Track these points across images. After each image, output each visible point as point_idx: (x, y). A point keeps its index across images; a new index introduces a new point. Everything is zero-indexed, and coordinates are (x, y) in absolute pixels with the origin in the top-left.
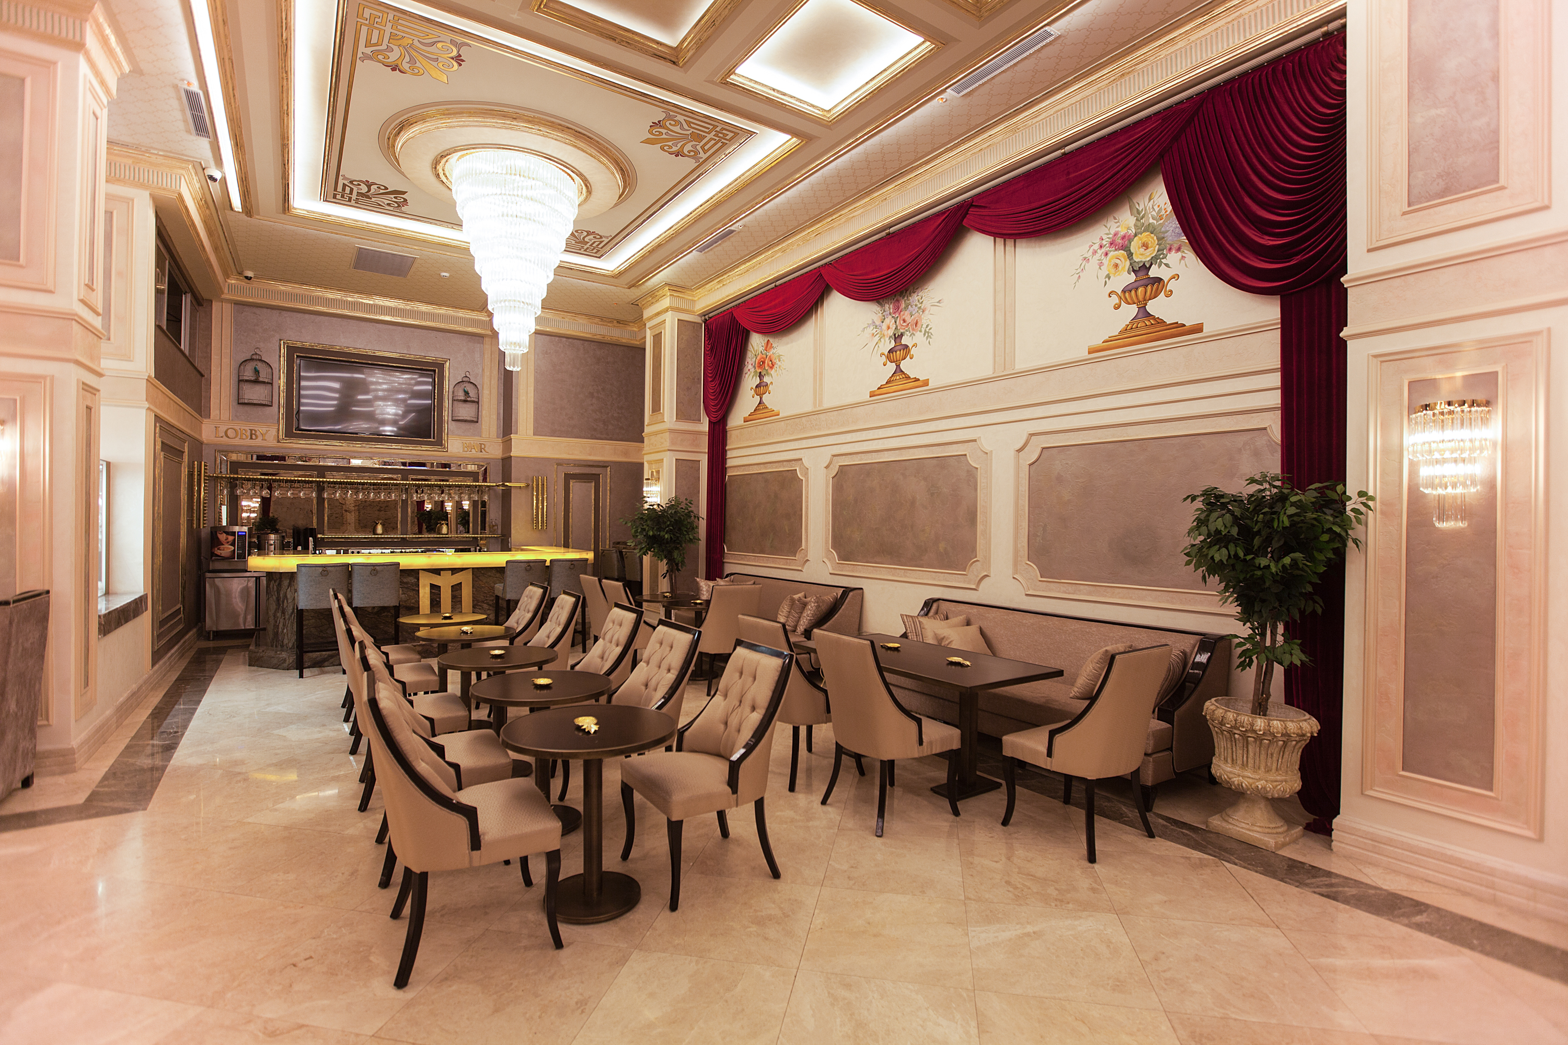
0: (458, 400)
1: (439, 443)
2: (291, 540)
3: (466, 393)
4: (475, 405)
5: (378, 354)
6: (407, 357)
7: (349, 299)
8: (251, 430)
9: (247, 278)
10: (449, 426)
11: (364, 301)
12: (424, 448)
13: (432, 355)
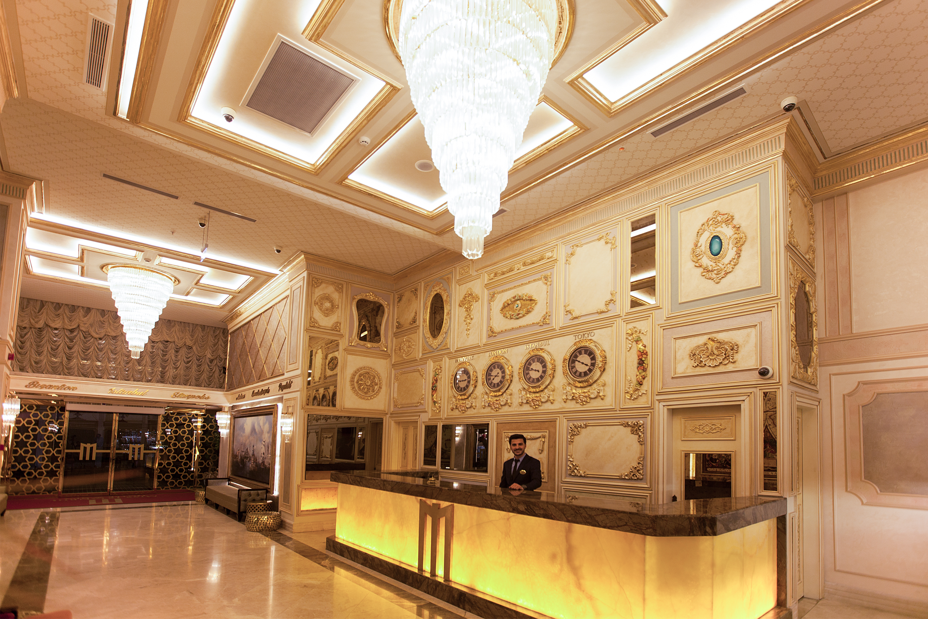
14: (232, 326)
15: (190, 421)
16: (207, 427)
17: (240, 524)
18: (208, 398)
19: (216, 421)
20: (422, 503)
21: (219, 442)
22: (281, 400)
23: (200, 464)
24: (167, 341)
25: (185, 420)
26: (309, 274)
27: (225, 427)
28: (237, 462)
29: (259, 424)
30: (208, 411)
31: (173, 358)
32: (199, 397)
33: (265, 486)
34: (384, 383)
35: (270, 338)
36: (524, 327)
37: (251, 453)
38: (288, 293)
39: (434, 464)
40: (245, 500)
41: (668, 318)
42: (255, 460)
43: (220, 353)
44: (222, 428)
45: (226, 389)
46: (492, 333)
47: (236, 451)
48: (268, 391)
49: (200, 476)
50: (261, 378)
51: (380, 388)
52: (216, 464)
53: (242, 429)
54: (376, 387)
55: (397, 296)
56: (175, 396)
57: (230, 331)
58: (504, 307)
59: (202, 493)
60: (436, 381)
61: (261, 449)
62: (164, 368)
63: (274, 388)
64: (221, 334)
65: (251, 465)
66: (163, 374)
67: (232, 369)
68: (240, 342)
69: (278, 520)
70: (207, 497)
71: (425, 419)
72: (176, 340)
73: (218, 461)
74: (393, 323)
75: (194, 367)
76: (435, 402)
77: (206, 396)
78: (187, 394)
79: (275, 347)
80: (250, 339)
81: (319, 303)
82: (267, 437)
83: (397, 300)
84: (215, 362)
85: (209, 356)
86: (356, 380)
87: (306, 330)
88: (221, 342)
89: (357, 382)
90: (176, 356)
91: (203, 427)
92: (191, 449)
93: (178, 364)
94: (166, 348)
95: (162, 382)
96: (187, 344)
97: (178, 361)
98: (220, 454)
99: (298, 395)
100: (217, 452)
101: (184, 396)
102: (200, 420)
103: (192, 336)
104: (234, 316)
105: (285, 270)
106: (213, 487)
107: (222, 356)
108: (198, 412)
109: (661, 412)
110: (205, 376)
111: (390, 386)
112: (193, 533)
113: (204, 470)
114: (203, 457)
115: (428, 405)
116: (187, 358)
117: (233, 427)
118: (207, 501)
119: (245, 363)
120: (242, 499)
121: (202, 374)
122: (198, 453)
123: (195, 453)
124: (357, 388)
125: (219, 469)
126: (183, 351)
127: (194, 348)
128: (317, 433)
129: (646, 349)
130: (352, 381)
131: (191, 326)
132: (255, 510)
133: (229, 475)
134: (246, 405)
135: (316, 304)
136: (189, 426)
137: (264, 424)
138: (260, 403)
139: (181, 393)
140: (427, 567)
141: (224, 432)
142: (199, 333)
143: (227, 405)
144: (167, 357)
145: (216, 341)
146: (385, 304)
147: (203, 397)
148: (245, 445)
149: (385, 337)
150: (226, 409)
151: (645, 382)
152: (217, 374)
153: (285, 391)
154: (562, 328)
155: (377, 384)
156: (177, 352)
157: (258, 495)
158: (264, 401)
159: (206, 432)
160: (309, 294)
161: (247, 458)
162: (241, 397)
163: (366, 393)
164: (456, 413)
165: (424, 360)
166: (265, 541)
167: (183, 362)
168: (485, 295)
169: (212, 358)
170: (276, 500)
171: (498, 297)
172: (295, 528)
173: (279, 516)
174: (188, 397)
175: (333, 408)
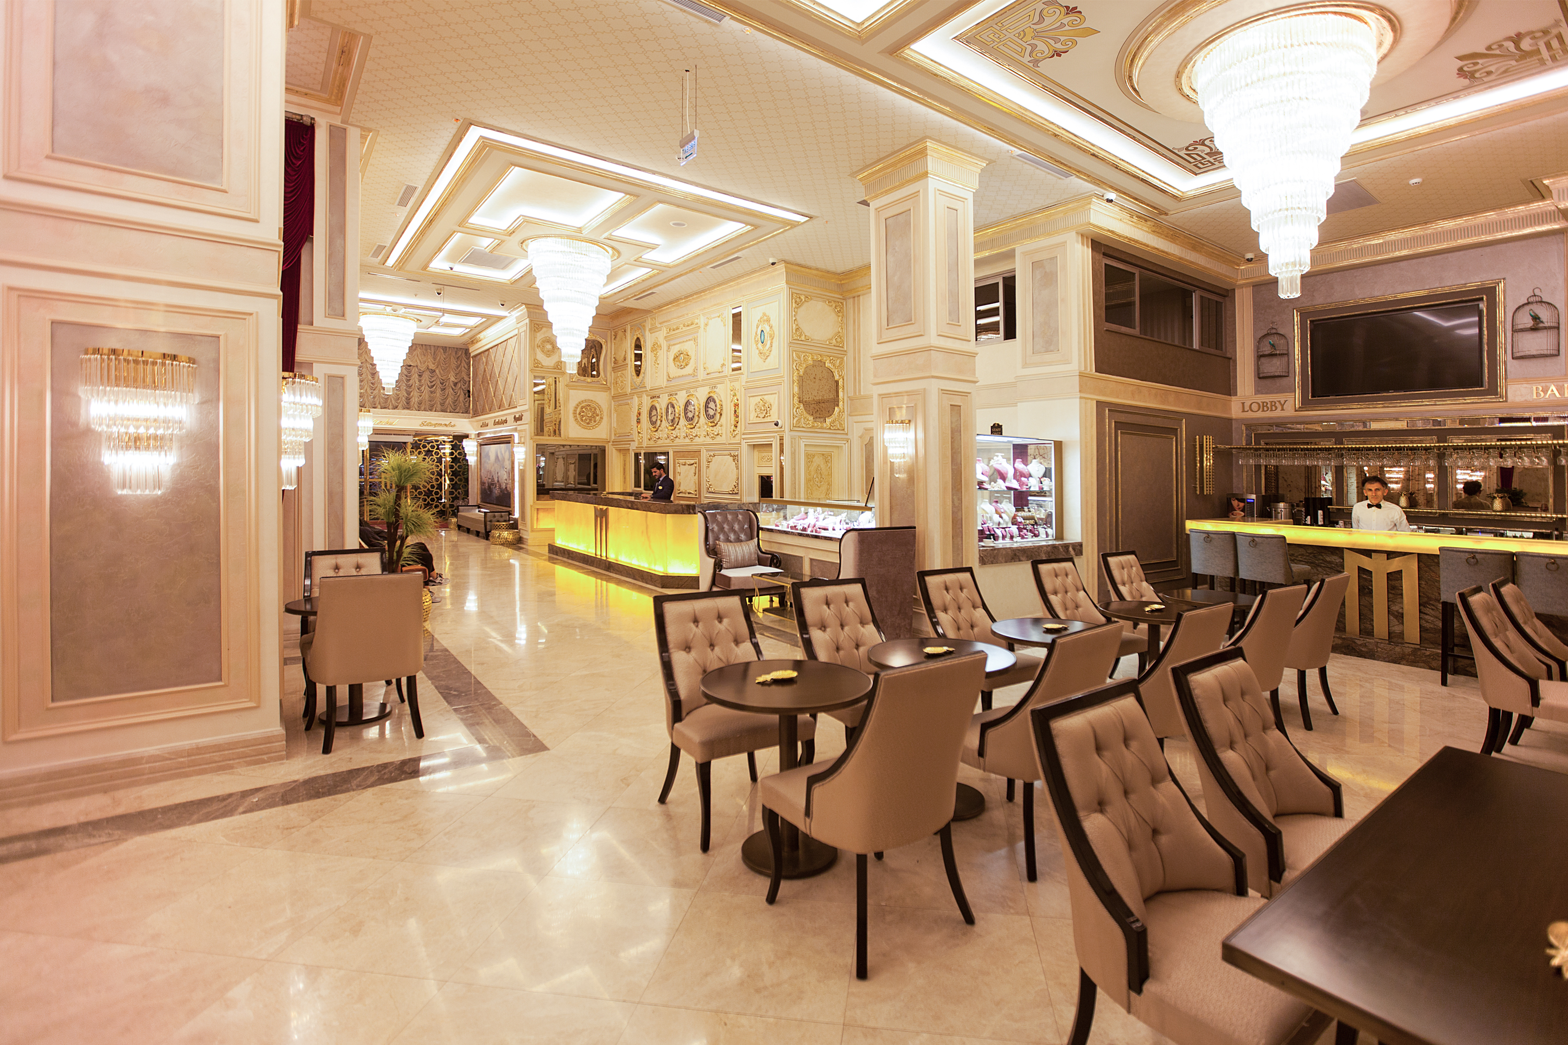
0: (1522, 330)
1: (1493, 390)
2: (1303, 509)
3: (1536, 318)
4: (1552, 334)
5: (1400, 296)
6: (1440, 291)
7: (1355, 246)
8: (1263, 403)
9: (1248, 260)
10: (1507, 365)
11: (1373, 242)
12: (1469, 400)
13: (1474, 281)
14: (474, 350)
15: (438, 449)
16: (456, 454)
17: (487, 541)
18: (454, 426)
19: (463, 448)
20: (596, 509)
21: (468, 469)
22: (516, 430)
23: (451, 493)
24: (410, 366)
25: (433, 447)
26: (531, 321)
27: (473, 455)
28: (485, 489)
29: (501, 452)
30: (455, 437)
31: (417, 382)
32: (446, 425)
33: (508, 509)
34: (605, 414)
35: (507, 370)
36: (686, 376)
37: (496, 480)
38: (516, 332)
39: (640, 487)
40: (491, 521)
41: (747, 382)
42: (500, 488)
43: (464, 375)
44: (469, 455)
45: (471, 415)
46: (669, 379)
47: (483, 478)
48: (506, 421)
49: (452, 506)
50: (500, 407)
51: (602, 418)
52: (467, 493)
53: (488, 456)
54: (597, 418)
55: (613, 333)
56: (423, 424)
57: (472, 355)
58: (674, 359)
59: (454, 520)
60: (640, 414)
61: (504, 476)
62: (408, 393)
63: (510, 419)
64: (464, 355)
65: (496, 491)
66: (408, 400)
67: (476, 395)
68: (482, 367)
69: (517, 536)
70: (459, 523)
71: (633, 447)
72: (419, 364)
73: (468, 491)
74: (611, 358)
75: (439, 391)
76: (639, 433)
77: (452, 424)
78: (434, 422)
79: (510, 380)
80: (490, 367)
81: (541, 346)
82: (507, 464)
83: (613, 337)
84: (459, 385)
85: (453, 379)
86: (578, 412)
87: (531, 370)
88: (464, 364)
89: (580, 414)
90: (420, 381)
91: (452, 454)
92: (441, 478)
93: (423, 388)
94: (409, 373)
95: (408, 409)
96: (430, 368)
97: (422, 386)
98: (470, 483)
99: (526, 427)
100: (467, 480)
101: (430, 424)
102: (448, 446)
103: (435, 359)
104: (473, 341)
105: (512, 313)
106: (464, 513)
107: (466, 378)
108: (445, 438)
109: (744, 447)
110: (449, 400)
111: (611, 416)
112: (448, 563)
113: (455, 498)
114: (454, 486)
115: (635, 436)
116: (431, 382)
117: (480, 455)
118: (459, 527)
119: (487, 390)
120: (488, 519)
121: (446, 398)
122: (448, 482)
123: (445, 481)
124: (579, 419)
125: (470, 498)
126: (426, 375)
127: (437, 371)
128: (564, 458)
129: (739, 402)
130: (575, 413)
131: (433, 349)
132: (498, 528)
133: (479, 502)
134: (490, 433)
135: (539, 346)
136: (437, 453)
137: (505, 452)
138: (501, 431)
139: (428, 421)
140: (598, 553)
141: (472, 460)
142: (441, 356)
143: (473, 432)
144: (411, 383)
145: (459, 362)
146: (602, 341)
147: (450, 425)
148: (491, 473)
149: (604, 371)
150: (473, 436)
151: (739, 425)
152: (462, 398)
153: (519, 422)
154: (703, 380)
155: (598, 415)
156: (420, 376)
157: (502, 516)
158: (503, 431)
159: (454, 460)
160: (532, 339)
161: (493, 484)
162: (485, 425)
163: (588, 423)
164: (652, 442)
165: (632, 394)
166: (507, 553)
167: (427, 387)
168: (664, 345)
169: (456, 381)
170: (516, 520)
171: (672, 348)
172: (530, 542)
173: (519, 533)
174: (435, 425)
175: (559, 438)
